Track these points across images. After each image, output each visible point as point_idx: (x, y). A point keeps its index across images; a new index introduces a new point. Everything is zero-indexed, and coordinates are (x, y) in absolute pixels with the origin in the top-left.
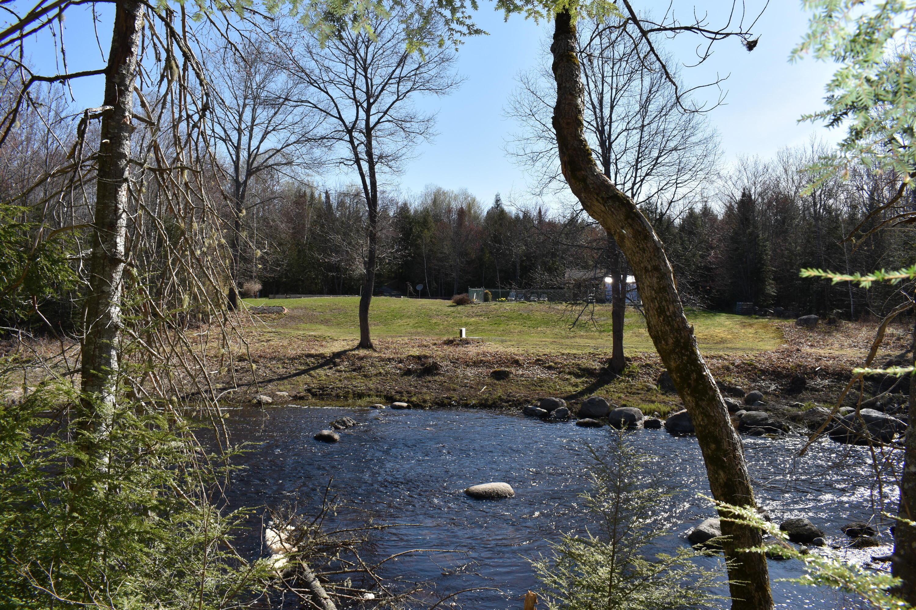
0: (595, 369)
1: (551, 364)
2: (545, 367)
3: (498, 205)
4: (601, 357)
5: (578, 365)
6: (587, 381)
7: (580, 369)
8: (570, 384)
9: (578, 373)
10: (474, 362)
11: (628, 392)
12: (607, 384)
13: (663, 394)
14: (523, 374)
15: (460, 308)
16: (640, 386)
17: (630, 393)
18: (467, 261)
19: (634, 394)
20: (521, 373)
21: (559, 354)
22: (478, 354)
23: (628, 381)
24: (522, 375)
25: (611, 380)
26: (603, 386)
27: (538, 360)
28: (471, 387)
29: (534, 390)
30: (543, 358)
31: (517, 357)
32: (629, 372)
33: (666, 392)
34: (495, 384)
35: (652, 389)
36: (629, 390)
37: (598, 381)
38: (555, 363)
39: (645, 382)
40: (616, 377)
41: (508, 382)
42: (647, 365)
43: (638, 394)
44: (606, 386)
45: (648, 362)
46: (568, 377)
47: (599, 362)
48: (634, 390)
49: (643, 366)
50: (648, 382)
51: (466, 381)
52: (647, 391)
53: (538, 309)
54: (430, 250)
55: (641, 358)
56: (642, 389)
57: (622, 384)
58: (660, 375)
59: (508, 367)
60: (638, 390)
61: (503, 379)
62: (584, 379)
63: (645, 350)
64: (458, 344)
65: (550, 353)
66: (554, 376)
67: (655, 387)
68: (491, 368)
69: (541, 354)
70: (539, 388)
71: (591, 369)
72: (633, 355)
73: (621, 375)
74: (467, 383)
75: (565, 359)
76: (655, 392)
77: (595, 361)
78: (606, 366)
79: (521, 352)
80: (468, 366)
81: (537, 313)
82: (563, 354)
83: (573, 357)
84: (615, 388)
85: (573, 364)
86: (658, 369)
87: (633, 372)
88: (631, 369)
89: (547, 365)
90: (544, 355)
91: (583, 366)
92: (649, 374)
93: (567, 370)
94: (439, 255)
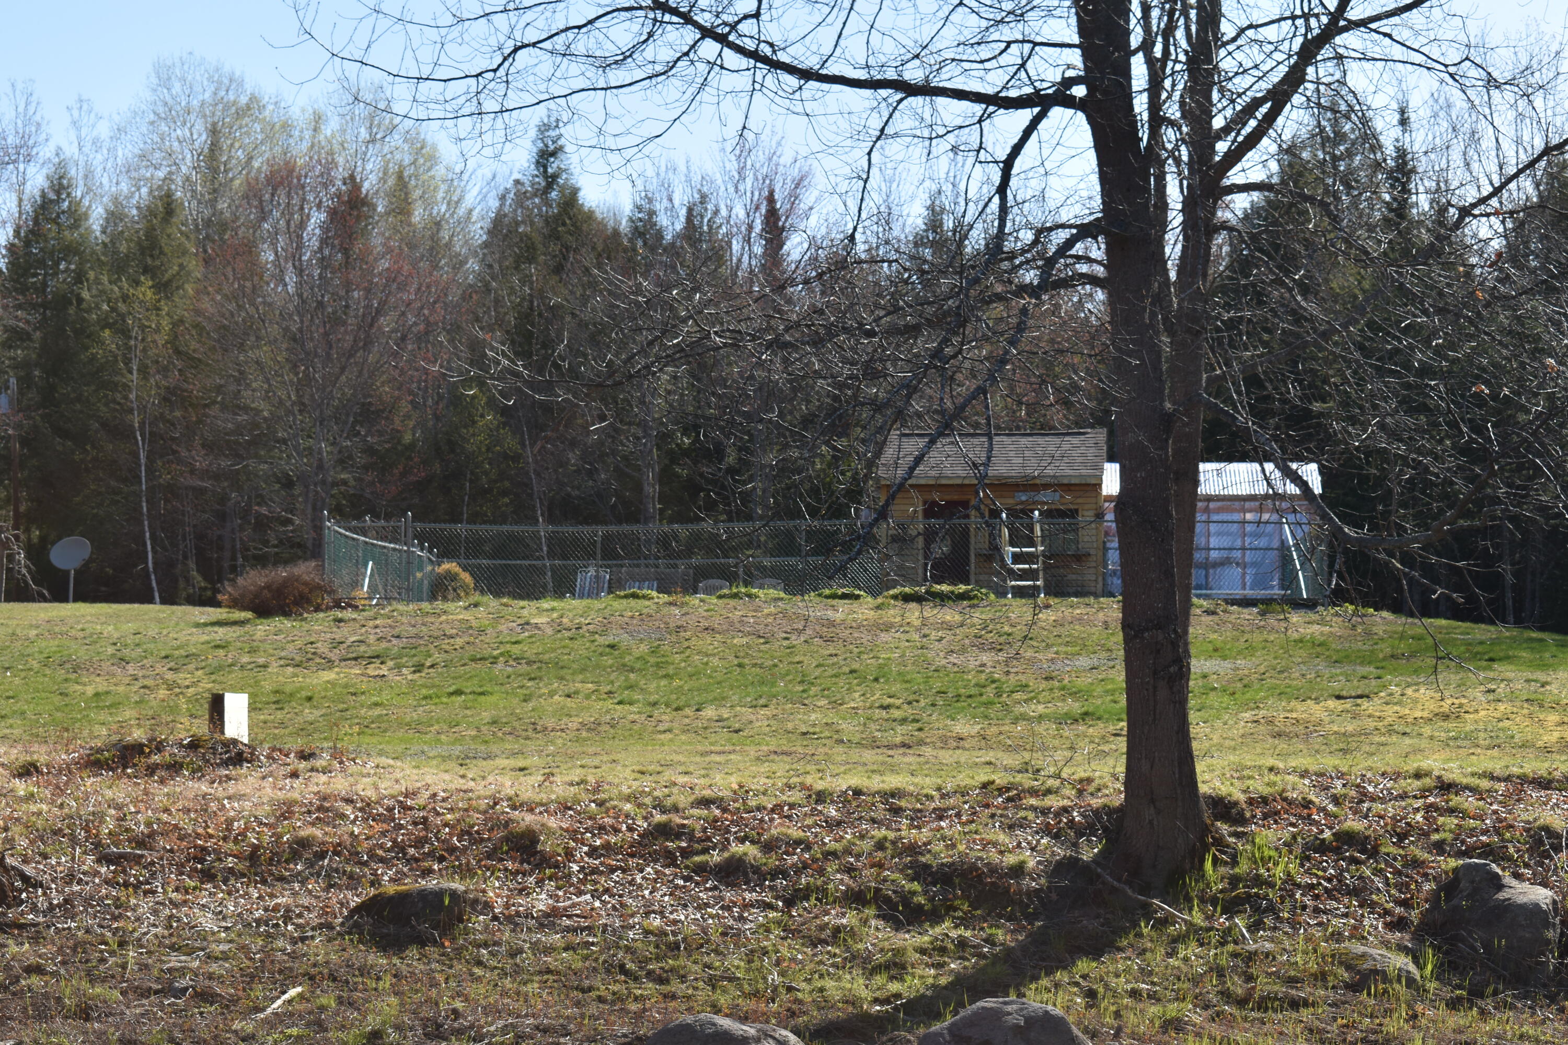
0: (1018, 870)
1: (737, 849)
2: (701, 869)
3: (551, 180)
4: (1054, 802)
5: (913, 849)
6: (962, 943)
7: (921, 872)
8: (854, 959)
9: (906, 898)
10: (253, 856)
11: (1226, 995)
12: (1096, 953)
13: (1453, 1005)
14: (554, 913)
15: (263, 629)
16: (1307, 963)
17: (1241, 1003)
18: (370, 450)
19: (1263, 1004)
20: (541, 902)
21: (796, 796)
22: (286, 811)
23: (1227, 936)
24: (549, 919)
25: (1123, 932)
26: (1065, 965)
27: (664, 831)
28: (205, 996)
29: (618, 998)
30: (695, 819)
31: (529, 818)
32: (1234, 881)
33: (1476, 993)
34: (364, 971)
35: (1384, 976)
36: (1238, 986)
37: (1038, 941)
38: (768, 847)
39: (1337, 936)
40: (1147, 912)
41: (447, 960)
42: (1347, 838)
43: (1295, 1005)
44: (1083, 965)
45: (1354, 824)
46: (849, 919)
47: (1046, 830)
48: (1264, 986)
49: (1322, 847)
50: (1357, 934)
51: (175, 961)
52: (1354, 988)
53: (716, 622)
54: (172, 396)
55: (1307, 804)
56: (1321, 977)
57: (1191, 950)
58: (1434, 898)
59: (466, 872)
60: (1292, 981)
61: (422, 941)
62: (946, 929)
63: (1330, 762)
64: (175, 768)
65: (742, 792)
66: (758, 917)
67: (1402, 962)
68: (353, 881)
69: (683, 800)
70: (649, 988)
71: (993, 869)
72: (1259, 786)
73: (1181, 898)
74: (182, 971)
75: (832, 825)
76: (1401, 989)
77: (1022, 824)
78: (1089, 852)
79: (560, 790)
80: (208, 876)
81: (707, 642)
82: (821, 797)
83: (880, 812)
84: (1146, 973)
85: (880, 845)
86: (1416, 863)
87: (1258, 881)
88: (1243, 867)
89: (715, 857)
90: (705, 802)
91: (939, 854)
92: (1360, 892)
93: (839, 881)
94: (224, 422)
